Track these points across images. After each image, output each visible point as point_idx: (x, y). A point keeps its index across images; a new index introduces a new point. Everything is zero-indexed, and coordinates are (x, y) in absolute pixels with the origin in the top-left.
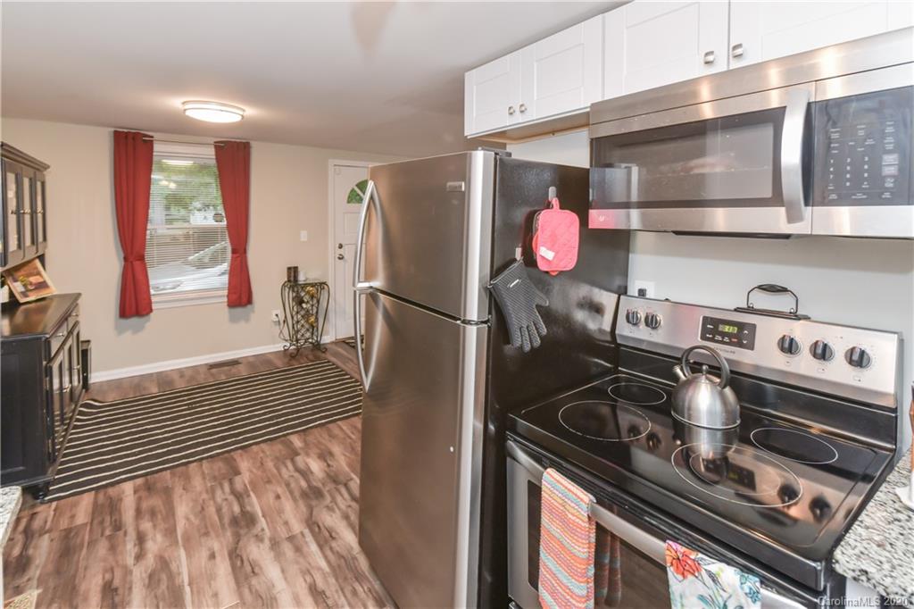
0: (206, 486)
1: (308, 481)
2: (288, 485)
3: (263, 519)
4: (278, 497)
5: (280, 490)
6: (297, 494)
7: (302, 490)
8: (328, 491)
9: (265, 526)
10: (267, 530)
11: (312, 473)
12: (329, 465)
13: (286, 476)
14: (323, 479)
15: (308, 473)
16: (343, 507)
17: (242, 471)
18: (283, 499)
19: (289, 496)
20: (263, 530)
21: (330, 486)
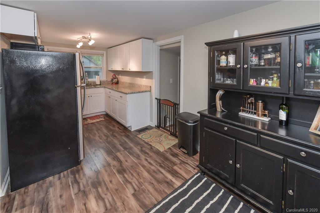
0: (144, 186)
1: (98, 191)
2: (107, 189)
3: (115, 172)
4: (111, 182)
5: (111, 185)
6: (103, 184)
7: (100, 186)
8: (88, 186)
9: (114, 170)
10: (113, 168)
11: (95, 198)
12: (85, 204)
13: (109, 194)
14: (90, 194)
15: (97, 197)
16: (84, 179)
17: (132, 196)
18: (109, 181)
19: (106, 182)
20: (114, 169)
21: (87, 189)
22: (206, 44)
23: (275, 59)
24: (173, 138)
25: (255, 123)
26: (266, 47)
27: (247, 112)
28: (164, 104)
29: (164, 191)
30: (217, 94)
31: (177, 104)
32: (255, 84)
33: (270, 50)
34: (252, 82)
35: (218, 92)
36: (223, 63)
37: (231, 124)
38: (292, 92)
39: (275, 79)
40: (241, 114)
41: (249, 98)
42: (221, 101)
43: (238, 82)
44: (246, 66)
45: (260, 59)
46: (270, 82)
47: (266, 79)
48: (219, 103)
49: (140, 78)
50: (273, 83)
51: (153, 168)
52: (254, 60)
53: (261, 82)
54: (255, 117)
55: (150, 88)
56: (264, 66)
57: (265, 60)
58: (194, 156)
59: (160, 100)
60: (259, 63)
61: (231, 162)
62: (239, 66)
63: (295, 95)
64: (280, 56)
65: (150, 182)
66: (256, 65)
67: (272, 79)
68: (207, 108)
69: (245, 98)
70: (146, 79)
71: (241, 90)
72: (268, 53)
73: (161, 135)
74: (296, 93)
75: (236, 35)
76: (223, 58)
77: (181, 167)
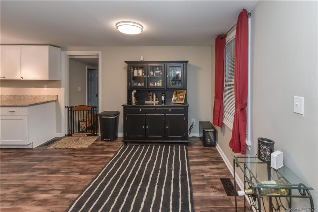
0: (86, 167)
3: (47, 176)
4: (49, 181)
6: (41, 186)
17: (79, 175)
18: (46, 182)
19: (43, 183)
20: (42, 175)
22: (125, 62)
23: (160, 73)
24: (92, 137)
25: (153, 104)
26: (156, 67)
27: (149, 100)
28: (78, 110)
29: (104, 162)
30: (133, 93)
31: (95, 107)
32: (152, 85)
33: (158, 69)
34: (151, 84)
35: (133, 91)
36: (136, 74)
37: (142, 107)
38: (166, 88)
39: (160, 82)
40: (146, 102)
41: (149, 93)
42: (135, 97)
43: (145, 84)
44: (148, 76)
45: (154, 73)
46: (158, 84)
47: (156, 82)
48: (134, 99)
49: (35, 88)
50: (159, 84)
51: (86, 158)
52: (152, 73)
53: (155, 84)
54: (152, 102)
55: (56, 98)
56: (155, 76)
57: (156, 73)
58: (116, 140)
59: (71, 107)
60: (154, 75)
61: (143, 127)
62: (145, 76)
63: (167, 88)
64: (162, 72)
65: (90, 164)
66: (152, 76)
67: (159, 82)
68: (127, 103)
69: (148, 93)
70: (49, 89)
71: (146, 88)
72: (157, 70)
73: (78, 139)
74: (167, 87)
75: (142, 59)
76: (136, 71)
77: (108, 148)
